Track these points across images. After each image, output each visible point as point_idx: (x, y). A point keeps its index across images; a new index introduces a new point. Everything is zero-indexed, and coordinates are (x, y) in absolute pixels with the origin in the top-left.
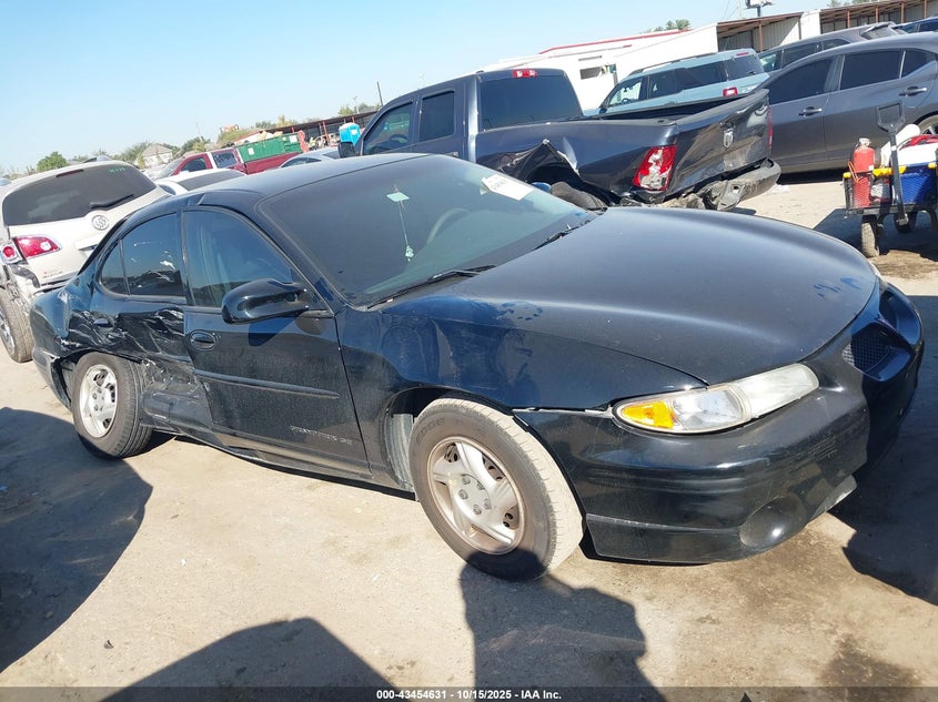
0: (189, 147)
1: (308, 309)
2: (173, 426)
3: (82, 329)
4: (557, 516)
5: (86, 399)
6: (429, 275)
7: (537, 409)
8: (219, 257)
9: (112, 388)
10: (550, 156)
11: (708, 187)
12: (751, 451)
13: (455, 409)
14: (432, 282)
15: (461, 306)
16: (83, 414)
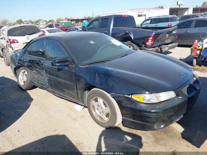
0: (50, 21)
1: (70, 65)
2: (38, 85)
3: (21, 62)
4: (118, 116)
5: (20, 77)
6: (96, 61)
7: (115, 93)
8: (52, 50)
9: (26, 75)
10: (128, 35)
11: (161, 46)
12: (159, 109)
13: (98, 91)
14: (97, 62)
15: (102, 69)
16: (19, 80)
